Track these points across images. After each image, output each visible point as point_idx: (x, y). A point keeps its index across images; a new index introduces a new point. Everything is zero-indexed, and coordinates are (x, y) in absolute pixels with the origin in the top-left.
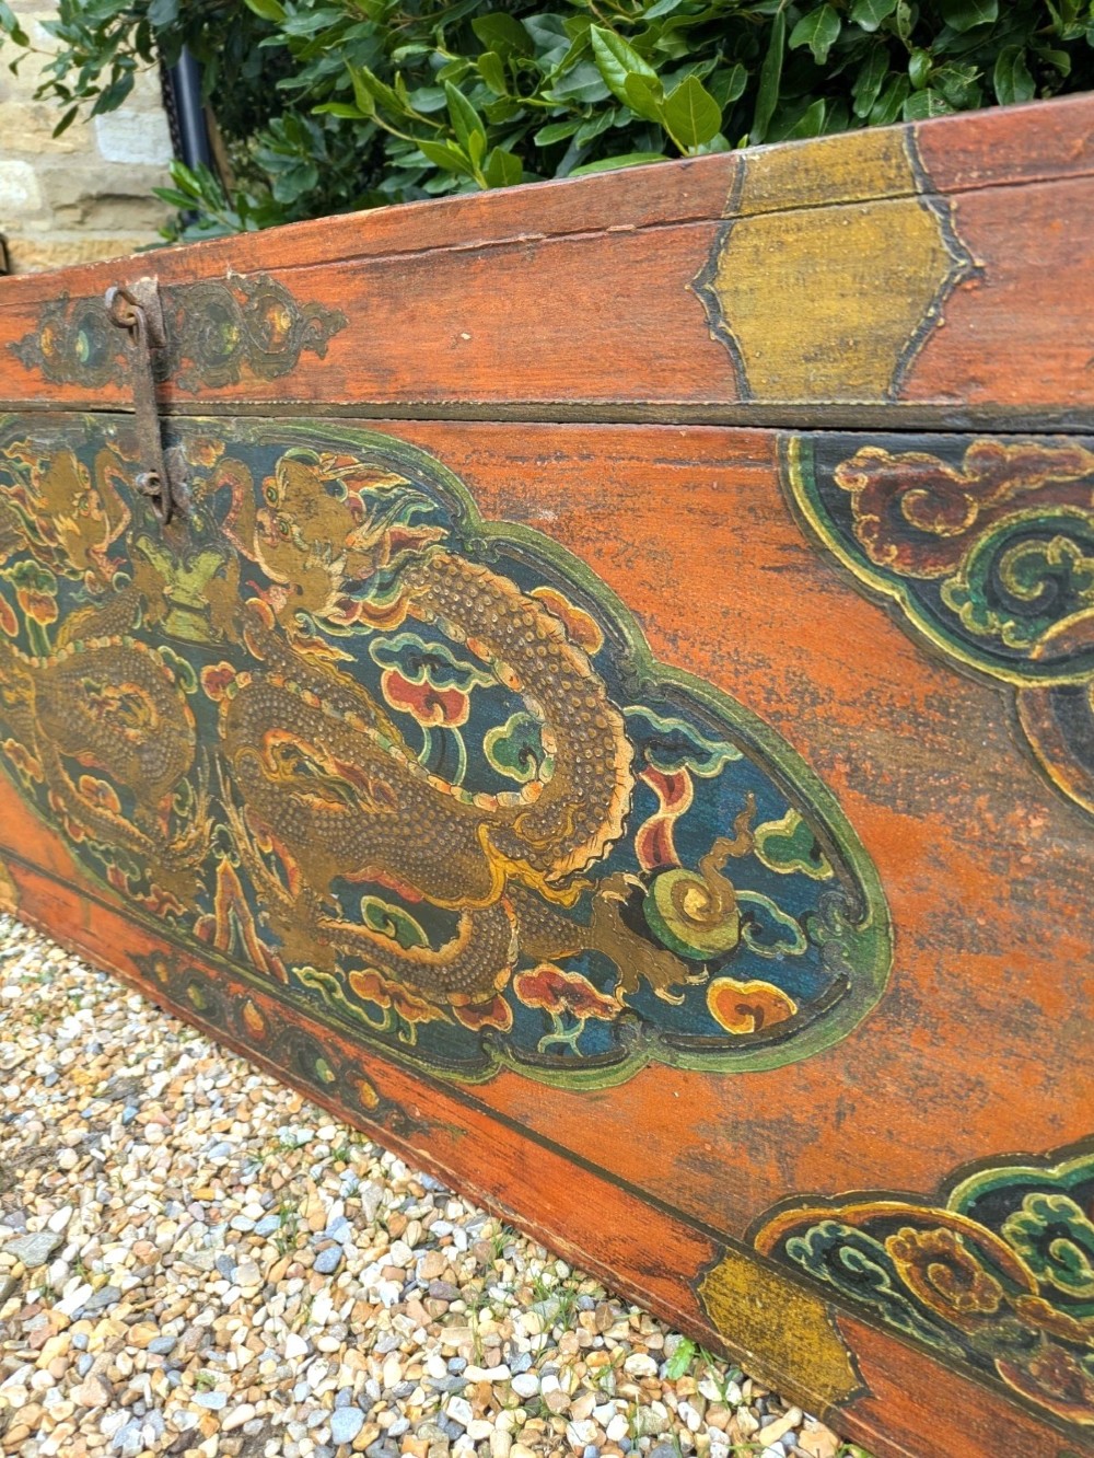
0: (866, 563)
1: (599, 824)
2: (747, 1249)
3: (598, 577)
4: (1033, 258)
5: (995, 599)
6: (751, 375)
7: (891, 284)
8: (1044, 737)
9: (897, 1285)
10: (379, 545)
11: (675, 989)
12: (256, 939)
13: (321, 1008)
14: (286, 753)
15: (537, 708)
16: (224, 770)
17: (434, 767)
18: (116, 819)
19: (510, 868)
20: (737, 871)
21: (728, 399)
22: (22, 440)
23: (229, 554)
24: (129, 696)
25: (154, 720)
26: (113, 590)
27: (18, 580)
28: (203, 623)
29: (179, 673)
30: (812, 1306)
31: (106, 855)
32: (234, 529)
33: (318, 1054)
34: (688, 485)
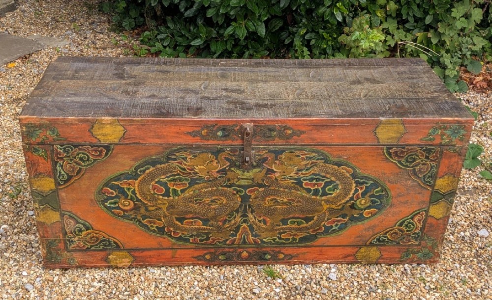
0: (393, 159)
1: (347, 195)
2: (366, 245)
3: (354, 164)
4: (413, 131)
5: (407, 161)
6: (380, 141)
7: (398, 132)
8: (411, 174)
9: (388, 239)
10: (308, 163)
11: (358, 214)
12: (251, 238)
13: (271, 245)
14: (272, 200)
15: (338, 182)
16: (250, 207)
17: (313, 195)
18: (199, 227)
19: (328, 206)
20: (371, 196)
21: (376, 143)
22: (186, 151)
23: (264, 168)
24: (216, 199)
25: (224, 202)
26: (217, 179)
27: (170, 181)
28: (251, 181)
29: (238, 191)
30: (375, 248)
31: (191, 236)
32: (267, 164)
33: (266, 254)
34: (370, 153)
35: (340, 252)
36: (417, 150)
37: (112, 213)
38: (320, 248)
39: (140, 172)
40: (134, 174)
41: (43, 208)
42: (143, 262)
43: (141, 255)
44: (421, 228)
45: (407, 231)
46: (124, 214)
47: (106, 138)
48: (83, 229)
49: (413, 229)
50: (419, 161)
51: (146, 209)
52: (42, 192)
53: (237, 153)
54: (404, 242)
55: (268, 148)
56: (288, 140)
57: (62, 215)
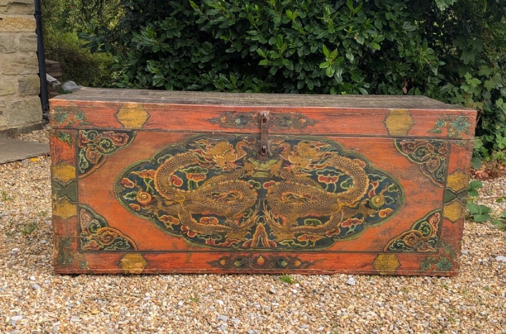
0: (403, 152)
1: (362, 192)
2: (383, 252)
3: (366, 157)
4: (420, 123)
5: (418, 155)
6: (390, 132)
7: (406, 124)
8: (422, 169)
9: (406, 245)
10: (323, 155)
11: (373, 214)
12: (267, 240)
13: (287, 249)
14: (288, 196)
15: (352, 177)
16: (266, 204)
17: (328, 191)
18: (215, 226)
19: (343, 204)
20: (385, 193)
21: (386, 135)
22: (205, 139)
23: (280, 159)
24: (232, 193)
25: (241, 198)
26: (234, 170)
27: (189, 172)
28: (267, 174)
29: (255, 185)
30: (393, 256)
31: (206, 237)
32: (282, 155)
33: (283, 260)
34: (381, 144)
35: (358, 260)
36: (426, 143)
37: (130, 207)
38: (337, 255)
39: (160, 161)
40: (154, 164)
41: (61, 200)
42: (156, 267)
43: (155, 258)
44: (437, 232)
45: (424, 235)
46: (141, 209)
47: (130, 124)
48: (98, 226)
49: (429, 233)
50: (429, 155)
51: (164, 204)
52: (62, 182)
53: (254, 142)
54: (421, 249)
55: (284, 137)
56: (303, 130)
57: (79, 209)
